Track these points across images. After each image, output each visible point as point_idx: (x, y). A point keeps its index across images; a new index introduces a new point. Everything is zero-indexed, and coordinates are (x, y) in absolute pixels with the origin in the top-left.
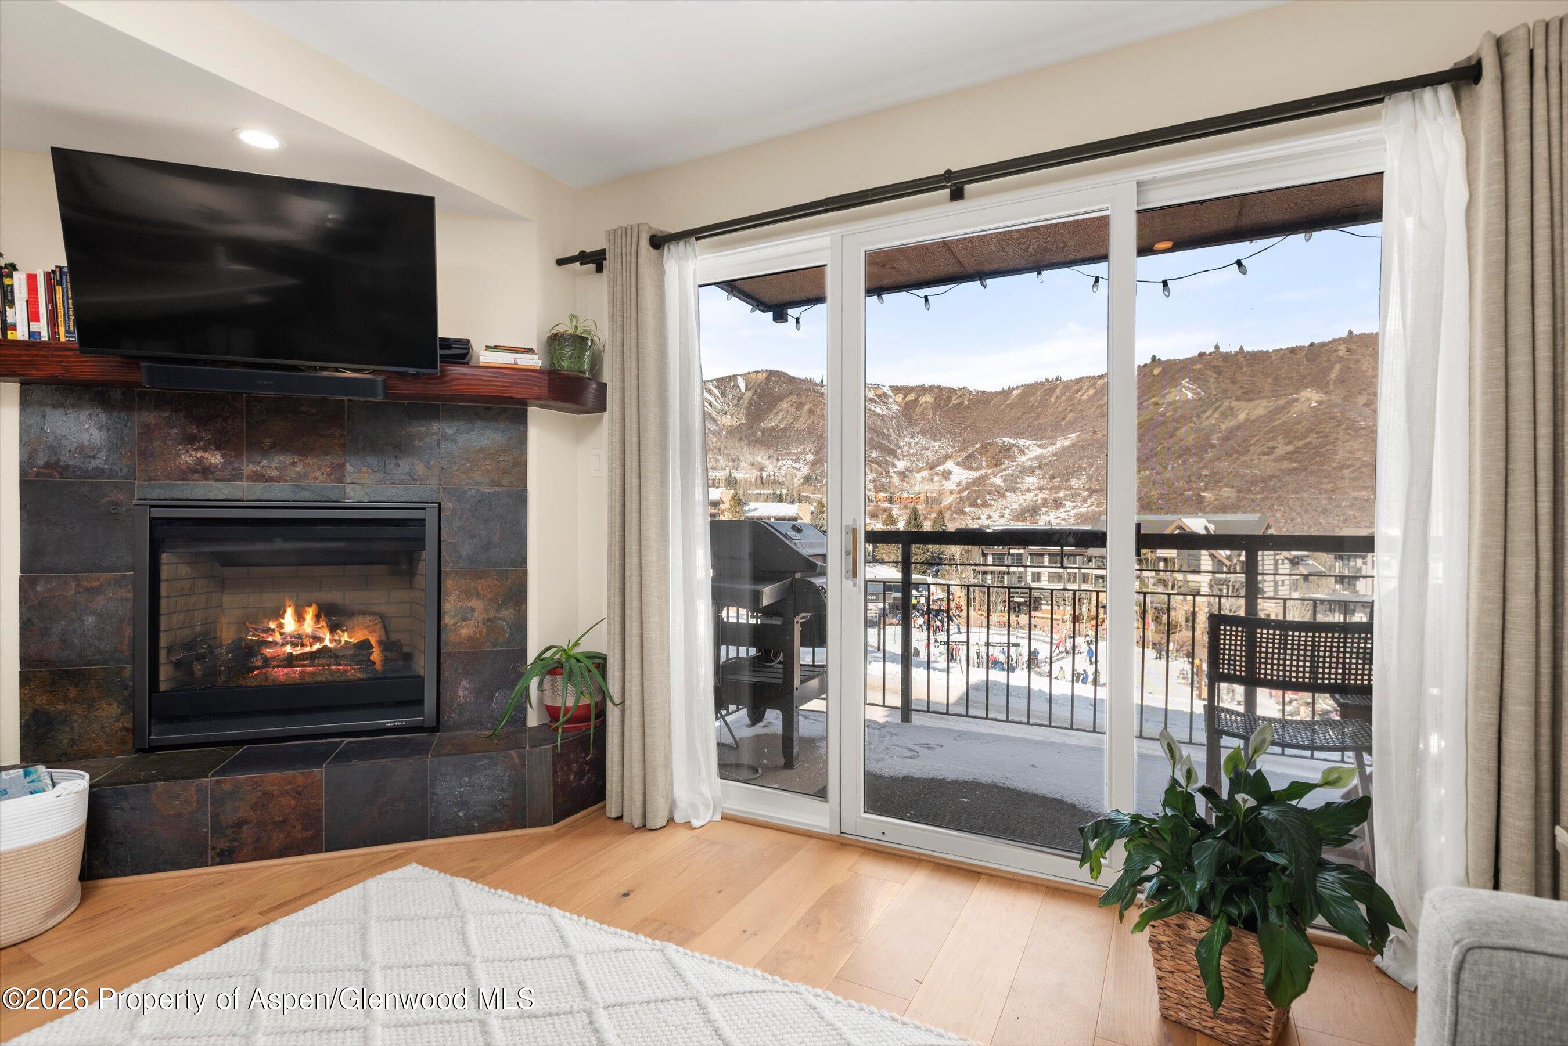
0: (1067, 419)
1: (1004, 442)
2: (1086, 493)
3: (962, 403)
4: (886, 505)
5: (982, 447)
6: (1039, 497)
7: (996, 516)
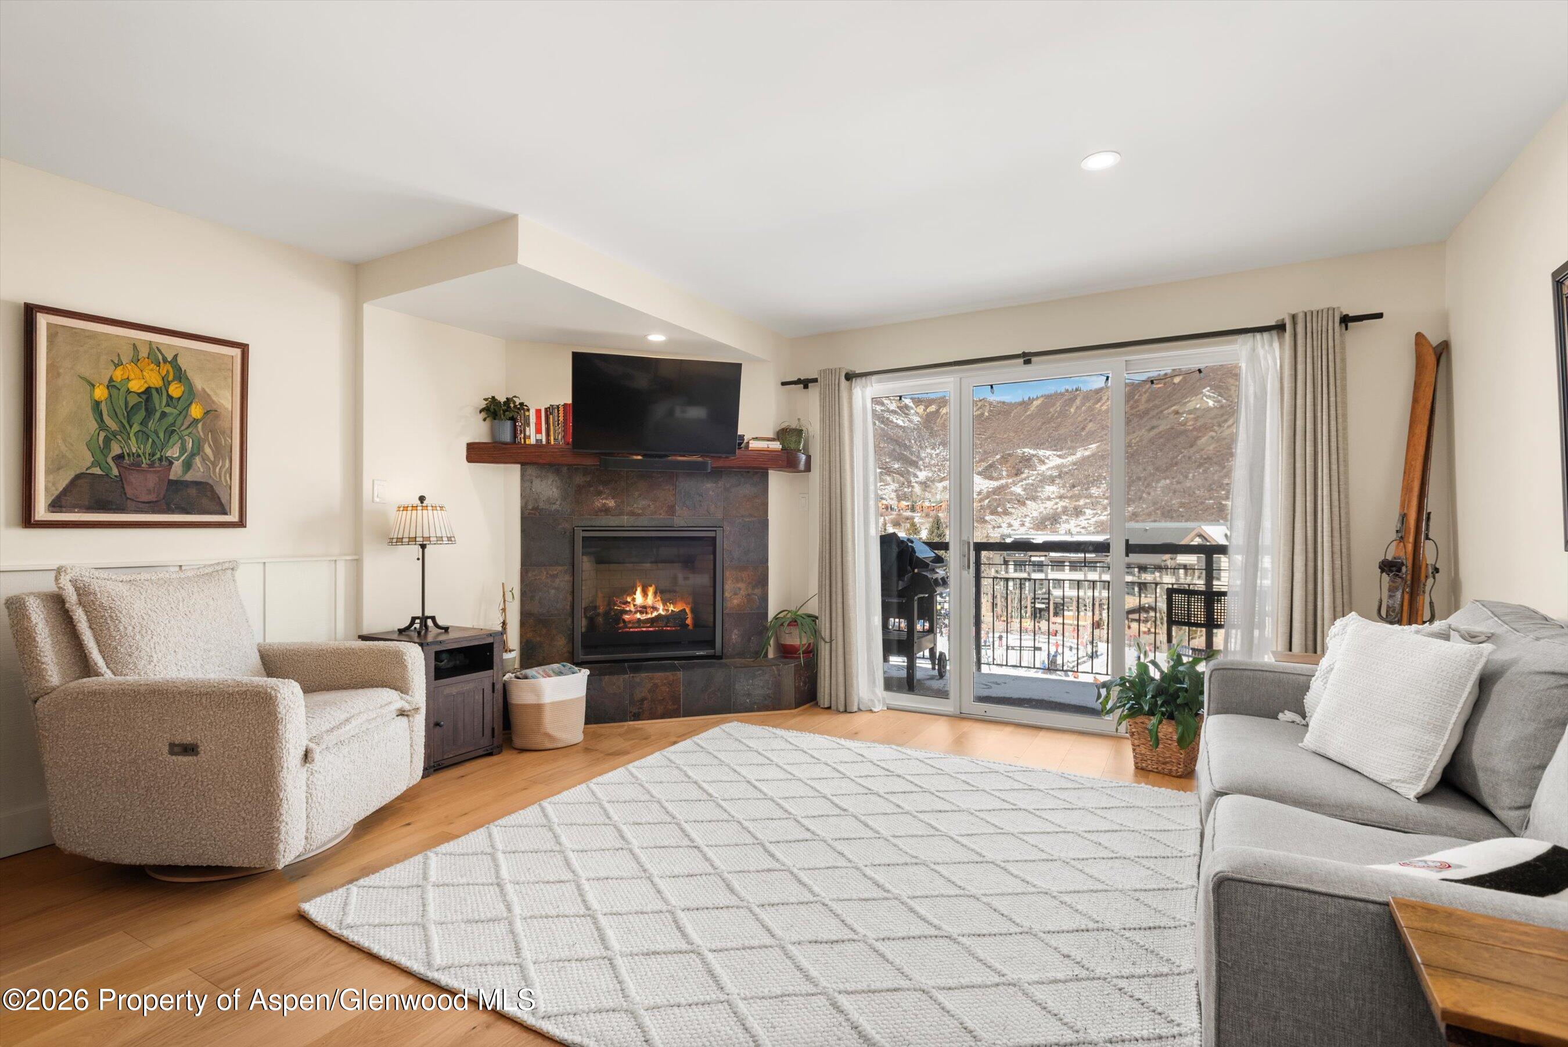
0: (1087, 429)
1: (1024, 453)
2: (1106, 501)
3: (983, 414)
5: (1002, 457)
6: (1059, 506)
7: (1016, 524)
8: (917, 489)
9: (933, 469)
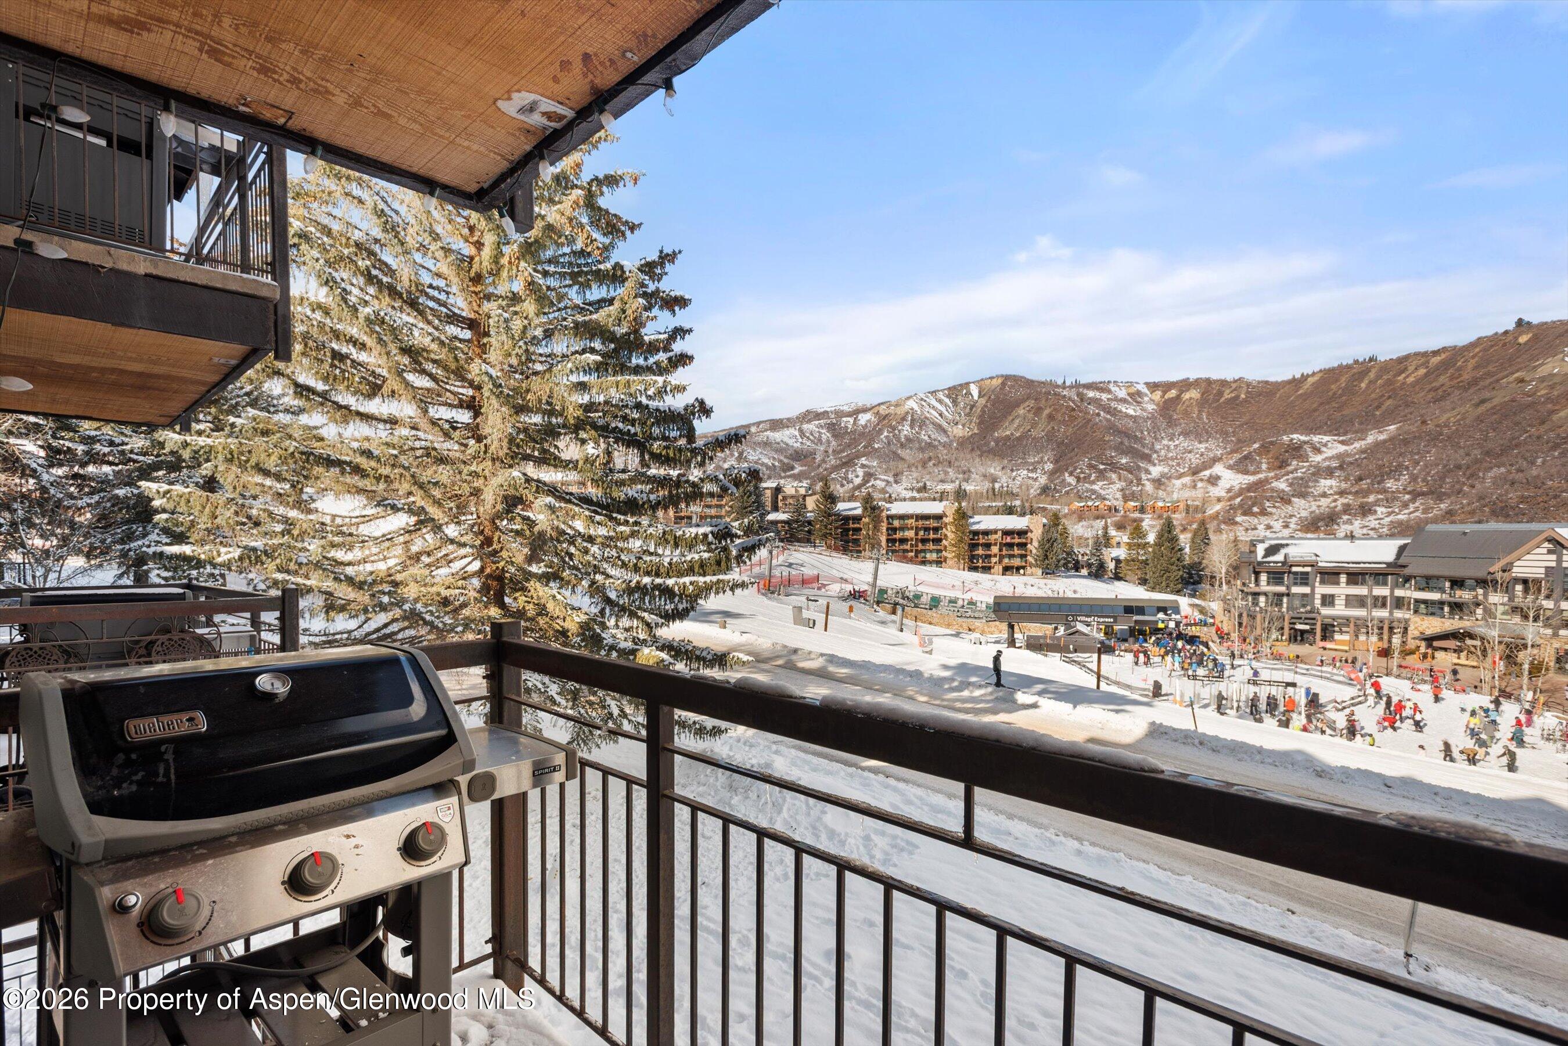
0: (1384, 407)
1: (1292, 440)
2: (1407, 497)
3: (1237, 397)
4: (1137, 515)
5: (1262, 446)
6: (1339, 503)
7: (1277, 525)
8: (1149, 487)
9: (1170, 463)
